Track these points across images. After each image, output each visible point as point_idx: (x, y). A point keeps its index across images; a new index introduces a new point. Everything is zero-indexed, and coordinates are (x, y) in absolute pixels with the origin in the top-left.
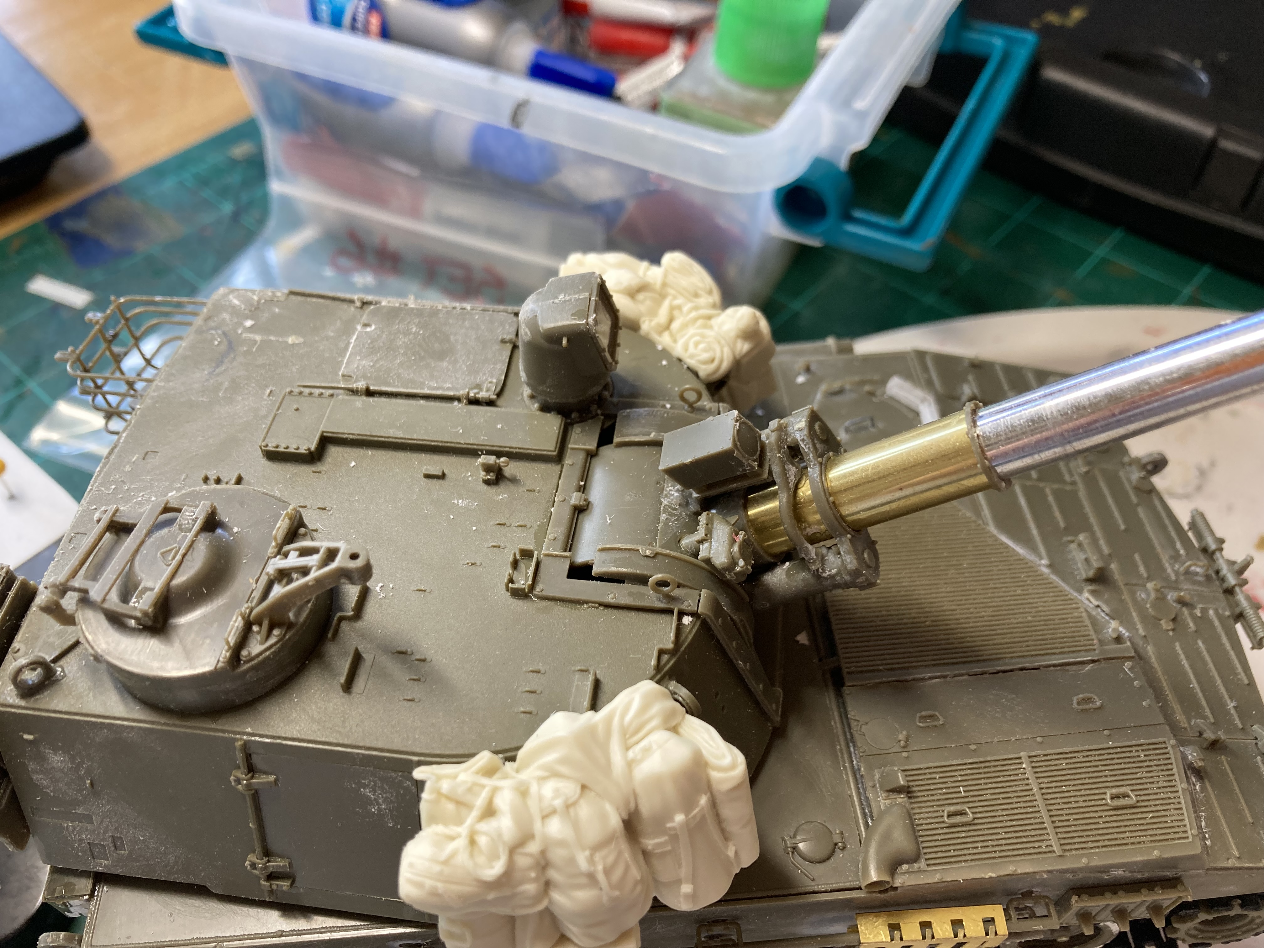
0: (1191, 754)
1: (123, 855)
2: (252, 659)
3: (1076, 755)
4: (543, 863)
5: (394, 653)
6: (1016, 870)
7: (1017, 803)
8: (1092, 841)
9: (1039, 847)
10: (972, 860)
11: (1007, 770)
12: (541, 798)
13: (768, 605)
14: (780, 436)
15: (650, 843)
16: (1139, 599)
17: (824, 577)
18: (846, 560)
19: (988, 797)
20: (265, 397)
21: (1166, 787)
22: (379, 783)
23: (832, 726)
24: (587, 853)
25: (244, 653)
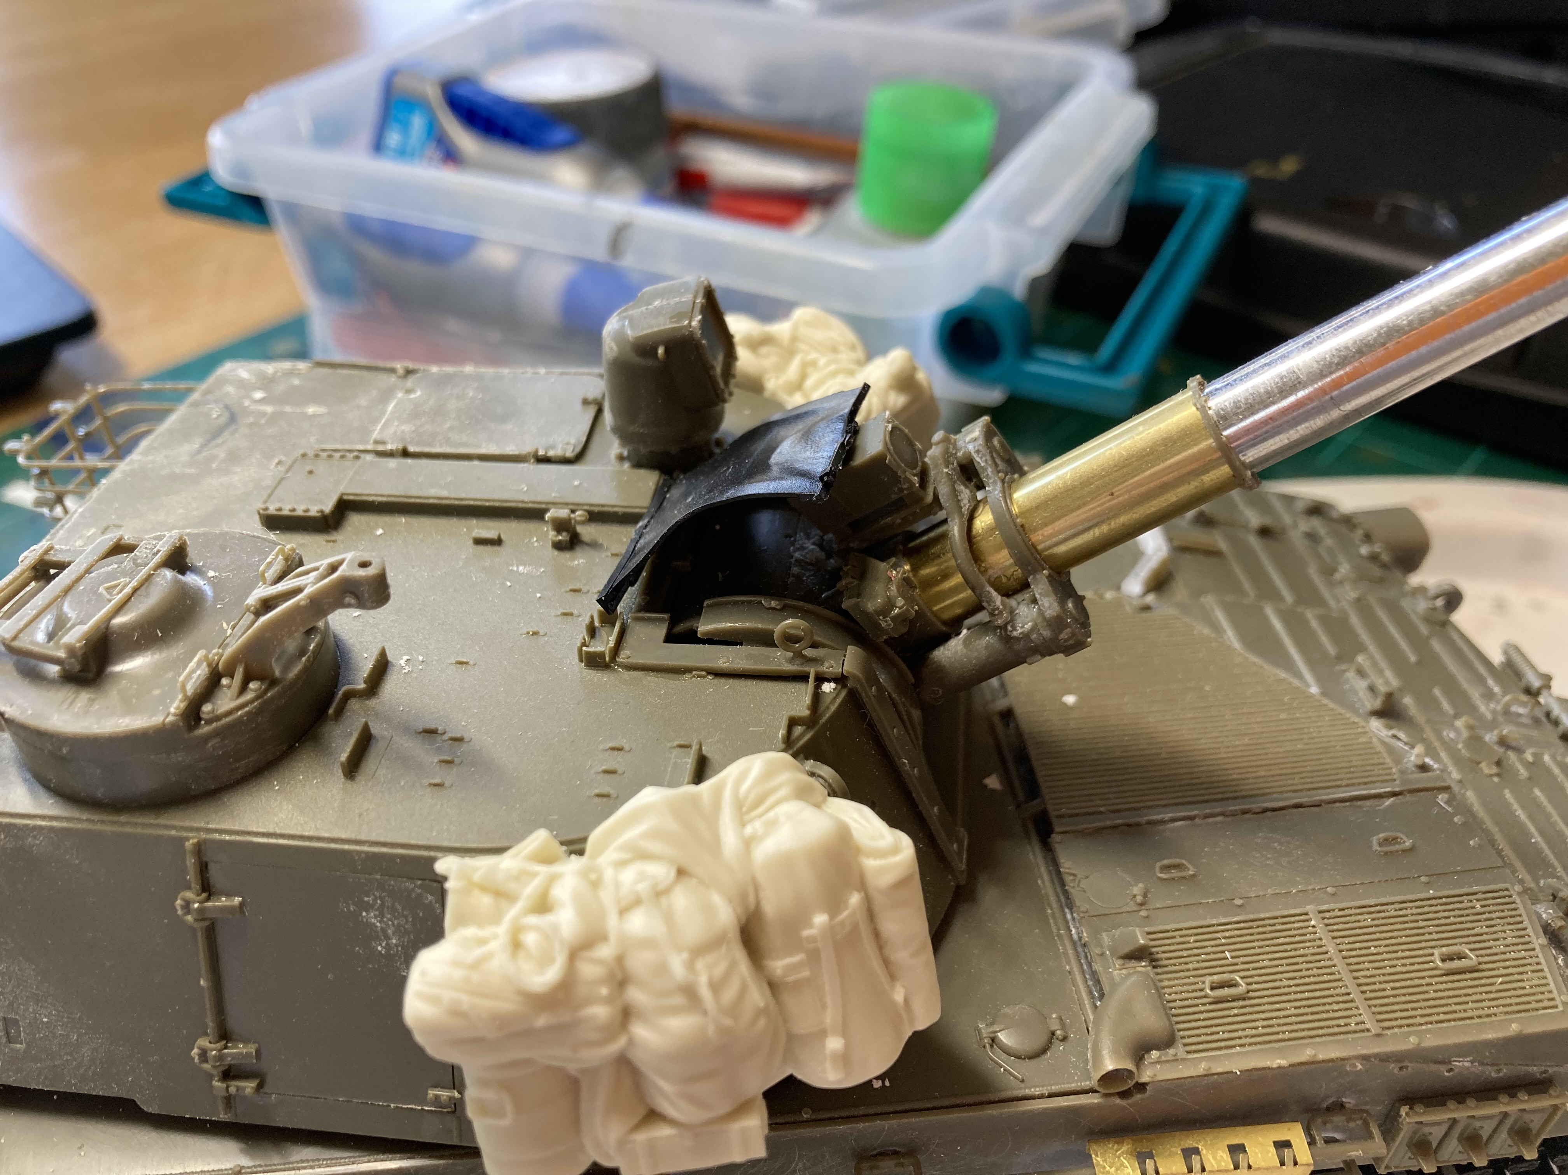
0: (1545, 912)
1: (18, 1051)
2: (218, 718)
3: (1384, 907)
4: (620, 977)
5: (420, 733)
6: (1315, 1055)
7: (1307, 969)
8: (1422, 1016)
9: (1346, 1025)
10: (1250, 1044)
11: (1290, 930)
12: (617, 886)
13: (940, 692)
14: (947, 449)
15: (778, 965)
16: (1447, 739)
17: (1015, 638)
18: (1043, 605)
19: (1266, 963)
20: (272, 467)
21: (1517, 944)
22: (389, 902)
23: (1039, 886)
24: (685, 956)
25: (207, 708)
